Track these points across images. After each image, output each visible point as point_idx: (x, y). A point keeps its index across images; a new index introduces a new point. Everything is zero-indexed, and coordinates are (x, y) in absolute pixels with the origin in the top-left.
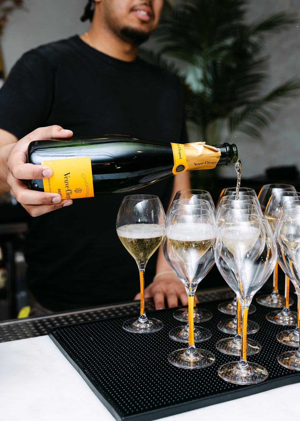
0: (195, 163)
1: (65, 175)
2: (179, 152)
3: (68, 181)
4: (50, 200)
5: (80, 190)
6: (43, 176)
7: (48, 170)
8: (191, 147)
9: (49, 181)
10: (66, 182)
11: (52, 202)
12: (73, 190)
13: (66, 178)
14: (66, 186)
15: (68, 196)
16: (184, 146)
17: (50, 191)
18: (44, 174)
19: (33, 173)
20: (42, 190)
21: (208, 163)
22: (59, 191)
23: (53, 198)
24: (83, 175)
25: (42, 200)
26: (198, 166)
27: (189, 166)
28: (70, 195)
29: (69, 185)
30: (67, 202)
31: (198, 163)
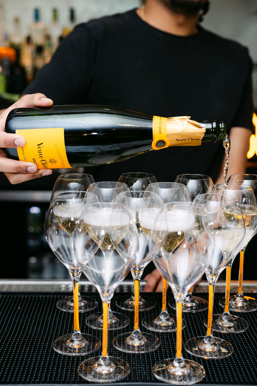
0: (177, 139)
1: (38, 145)
2: (160, 126)
3: (41, 151)
4: (25, 169)
5: (55, 161)
6: (16, 146)
7: (21, 139)
8: (174, 122)
9: (23, 150)
10: (40, 152)
11: (27, 171)
12: (48, 160)
13: (39, 148)
14: (40, 156)
15: (45, 166)
16: (167, 120)
17: (25, 160)
18: (16, 143)
19: (5, 142)
20: (17, 159)
21: (192, 139)
22: (34, 161)
23: (28, 167)
24: (56, 146)
25: (17, 169)
26: (181, 142)
27: (170, 141)
28: (46, 165)
29: (43, 155)
30: (46, 172)
31: (180, 139)
